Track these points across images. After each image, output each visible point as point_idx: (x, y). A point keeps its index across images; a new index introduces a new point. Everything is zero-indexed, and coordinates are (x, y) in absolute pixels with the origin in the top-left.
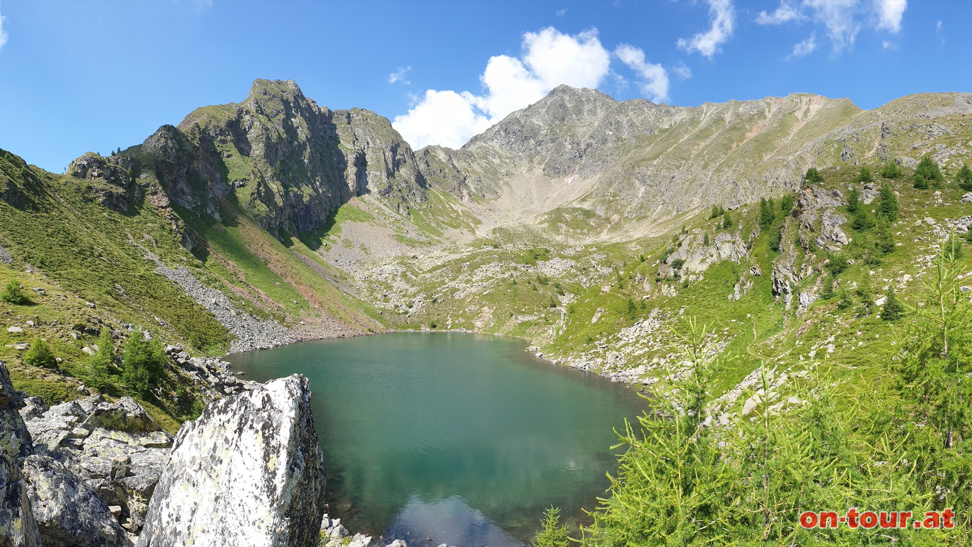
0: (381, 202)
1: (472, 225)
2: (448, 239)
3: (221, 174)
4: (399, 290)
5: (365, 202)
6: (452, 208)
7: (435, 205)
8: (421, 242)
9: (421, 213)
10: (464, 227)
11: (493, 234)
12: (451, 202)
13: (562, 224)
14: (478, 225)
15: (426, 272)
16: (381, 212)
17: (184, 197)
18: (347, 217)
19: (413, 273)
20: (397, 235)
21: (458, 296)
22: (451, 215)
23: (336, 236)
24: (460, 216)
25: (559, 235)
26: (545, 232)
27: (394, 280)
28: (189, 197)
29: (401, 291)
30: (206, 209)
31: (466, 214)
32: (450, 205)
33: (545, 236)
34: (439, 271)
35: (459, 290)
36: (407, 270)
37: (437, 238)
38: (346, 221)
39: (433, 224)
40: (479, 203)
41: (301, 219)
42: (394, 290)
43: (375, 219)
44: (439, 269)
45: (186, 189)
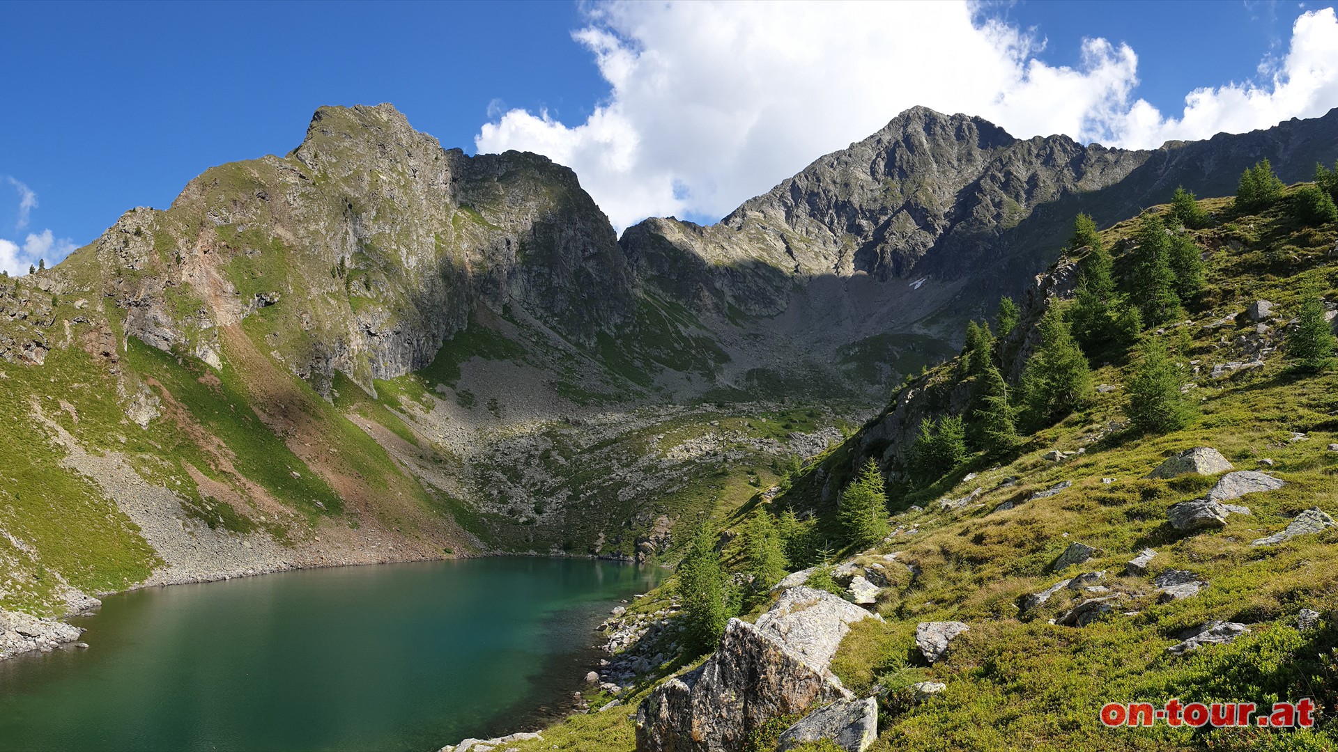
0: (545, 322)
1: (712, 363)
2: (659, 389)
3: (234, 284)
4: (531, 482)
5: (515, 322)
6: (678, 332)
7: (646, 327)
8: (603, 396)
9: (619, 341)
10: (695, 368)
11: (747, 380)
12: (680, 321)
13: (882, 364)
14: (723, 365)
15: (584, 452)
16: (542, 341)
17: (158, 332)
18: (474, 351)
19: (561, 453)
20: (560, 384)
21: (625, 494)
22: (676, 345)
23: (447, 384)
24: (692, 348)
25: (873, 384)
26: (849, 377)
27: (528, 464)
28: (167, 330)
29: (534, 485)
30: (194, 348)
31: (704, 344)
32: (676, 328)
33: (848, 385)
34: (606, 450)
35: (628, 484)
36: (553, 447)
37: (639, 388)
38: (472, 359)
39: (637, 363)
40: (736, 324)
41: (384, 355)
42: (524, 481)
43: (527, 352)
44: (606, 446)
45: (161, 318)
